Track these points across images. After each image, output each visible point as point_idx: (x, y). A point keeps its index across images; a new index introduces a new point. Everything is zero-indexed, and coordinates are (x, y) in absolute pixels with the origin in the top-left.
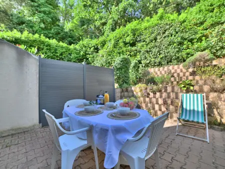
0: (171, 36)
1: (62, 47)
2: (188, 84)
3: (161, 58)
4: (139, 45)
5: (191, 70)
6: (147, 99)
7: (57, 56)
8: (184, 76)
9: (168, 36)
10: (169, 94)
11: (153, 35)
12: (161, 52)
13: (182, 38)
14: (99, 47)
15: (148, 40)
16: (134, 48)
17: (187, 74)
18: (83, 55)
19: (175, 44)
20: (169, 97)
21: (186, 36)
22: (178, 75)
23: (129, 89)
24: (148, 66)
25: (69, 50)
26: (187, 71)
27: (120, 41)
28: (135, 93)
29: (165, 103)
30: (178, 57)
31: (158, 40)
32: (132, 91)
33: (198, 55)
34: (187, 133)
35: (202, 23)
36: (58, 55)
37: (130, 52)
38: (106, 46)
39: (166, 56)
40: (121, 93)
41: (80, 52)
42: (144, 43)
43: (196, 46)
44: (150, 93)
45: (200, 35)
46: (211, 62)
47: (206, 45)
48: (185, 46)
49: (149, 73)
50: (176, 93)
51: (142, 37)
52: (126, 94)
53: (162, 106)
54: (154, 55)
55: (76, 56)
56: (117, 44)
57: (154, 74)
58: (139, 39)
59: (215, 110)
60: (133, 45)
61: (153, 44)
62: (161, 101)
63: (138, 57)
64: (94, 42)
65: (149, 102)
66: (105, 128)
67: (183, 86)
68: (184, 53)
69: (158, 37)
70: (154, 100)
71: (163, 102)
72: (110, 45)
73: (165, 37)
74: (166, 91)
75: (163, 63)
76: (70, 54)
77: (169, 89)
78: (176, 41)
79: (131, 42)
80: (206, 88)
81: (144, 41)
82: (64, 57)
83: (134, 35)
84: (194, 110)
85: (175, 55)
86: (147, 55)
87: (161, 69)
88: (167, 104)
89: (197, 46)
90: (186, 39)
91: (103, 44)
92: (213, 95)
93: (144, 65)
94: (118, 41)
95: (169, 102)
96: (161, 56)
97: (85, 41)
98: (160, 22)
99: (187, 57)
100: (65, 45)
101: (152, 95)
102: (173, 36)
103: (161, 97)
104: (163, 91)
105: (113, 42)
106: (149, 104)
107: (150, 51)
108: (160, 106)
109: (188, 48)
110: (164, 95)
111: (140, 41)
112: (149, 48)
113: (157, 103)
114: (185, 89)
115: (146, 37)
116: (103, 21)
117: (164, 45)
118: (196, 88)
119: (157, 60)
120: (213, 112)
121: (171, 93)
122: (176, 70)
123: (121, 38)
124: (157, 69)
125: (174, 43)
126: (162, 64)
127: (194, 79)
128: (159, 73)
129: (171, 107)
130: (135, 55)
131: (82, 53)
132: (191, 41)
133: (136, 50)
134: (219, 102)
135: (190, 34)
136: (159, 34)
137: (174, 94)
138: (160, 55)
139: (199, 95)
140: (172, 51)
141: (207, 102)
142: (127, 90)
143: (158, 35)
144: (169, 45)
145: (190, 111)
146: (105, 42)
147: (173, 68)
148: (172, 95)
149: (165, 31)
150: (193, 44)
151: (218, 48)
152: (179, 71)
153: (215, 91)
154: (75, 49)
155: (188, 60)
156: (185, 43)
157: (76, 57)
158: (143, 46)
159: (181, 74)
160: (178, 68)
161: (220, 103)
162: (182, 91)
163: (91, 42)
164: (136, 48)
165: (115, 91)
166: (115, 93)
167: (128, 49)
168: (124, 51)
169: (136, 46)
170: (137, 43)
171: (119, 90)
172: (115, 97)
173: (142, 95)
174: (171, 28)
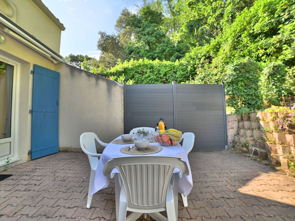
1: (166, 66)
7: (161, 78)
14: (211, 55)
18: (191, 71)
23: (253, 115)
25: (174, 67)
36: (162, 76)
37: (266, 49)
38: (221, 50)
41: (187, 67)
55: (182, 73)
56: (237, 42)
76: (175, 73)
82: (169, 77)
91: (217, 49)
97: (193, 52)
100: (169, 63)
131: (189, 68)
146: (220, 46)
154: (181, 65)
157: (183, 75)
163: (201, 51)
164: (279, 36)
165: (227, 119)
166: (227, 122)
167: (260, 44)
168: (253, 50)
169: (279, 34)
170: (280, 26)
171: (235, 117)
172: (227, 128)
173: (276, 127)
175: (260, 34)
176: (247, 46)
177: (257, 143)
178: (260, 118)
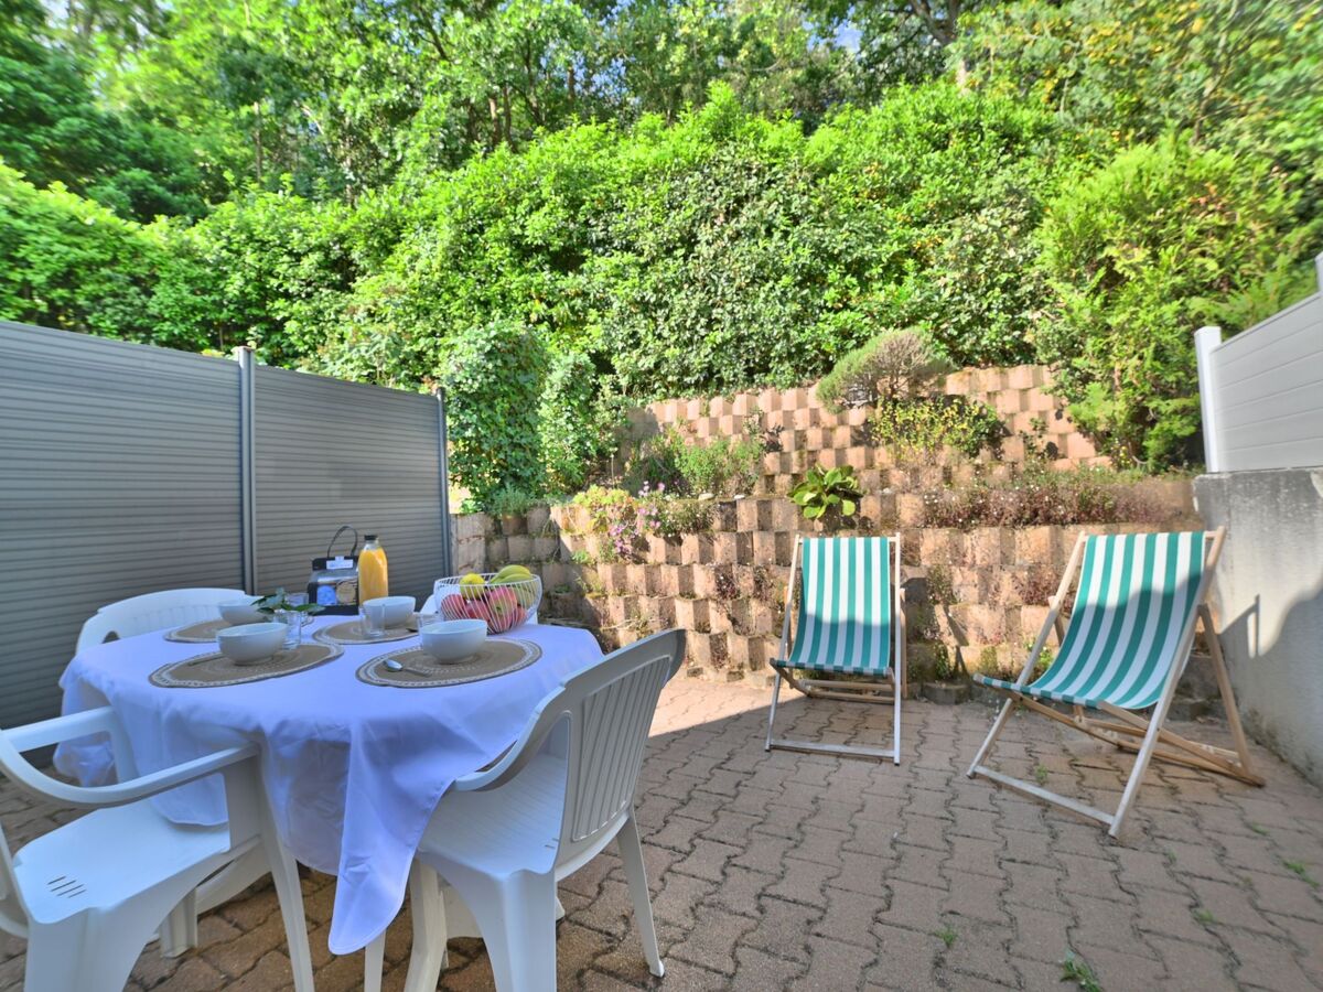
0: (769, 234)
1: (74, 229)
2: (833, 491)
3: (718, 348)
4: (601, 265)
5: (856, 416)
6: (635, 574)
7: (26, 289)
8: (827, 444)
9: (754, 233)
10: (743, 539)
11: (678, 219)
12: (716, 313)
13: (819, 251)
14: (355, 255)
15: (647, 242)
16: (571, 282)
17: (842, 435)
18: (243, 302)
19: (786, 280)
20: (744, 557)
21: (837, 241)
22: (801, 438)
23: (536, 516)
24: (645, 387)
25: (136, 252)
26: (842, 422)
27: (489, 233)
28: (566, 539)
29: (726, 587)
30: (800, 348)
31: (702, 249)
32: (553, 531)
33: (884, 341)
34: (819, 735)
35: (903, 192)
36: (39, 279)
37: (550, 305)
38: (401, 255)
39: (741, 339)
40: (488, 541)
41: (223, 276)
42: (630, 257)
43: (880, 295)
44: (650, 538)
45: (896, 248)
46: (941, 383)
47: (917, 297)
48: (830, 294)
49: (651, 426)
50: (778, 535)
51: (620, 223)
52: (517, 544)
53: (712, 604)
54: (681, 327)
55: (191, 299)
56: (468, 246)
57: (682, 432)
58: (597, 233)
59: (939, 610)
60: (567, 260)
61: (672, 267)
62: (703, 582)
63: (595, 335)
64: (326, 219)
65: (643, 588)
66: (332, 736)
67: (809, 496)
68: (825, 329)
69: (704, 233)
70: (670, 577)
71: (713, 585)
72: (425, 251)
73: (738, 235)
74: (730, 523)
75: (727, 374)
76: (145, 285)
77: (747, 515)
78: (788, 261)
79: (557, 244)
80: (909, 508)
81: (628, 247)
82: (96, 299)
83: (574, 204)
84: (851, 623)
85: (787, 336)
86: (641, 323)
87: (717, 403)
88: (735, 594)
89: (881, 297)
90: (834, 258)
91: (387, 237)
92: (933, 541)
93: (624, 382)
94: (481, 230)
95: (745, 583)
96: (718, 336)
97: (261, 208)
98: (712, 151)
99: (842, 351)
100: (92, 212)
101: (658, 546)
102: (777, 235)
103: (705, 557)
104: (717, 524)
105: (445, 233)
106: (643, 601)
107: (660, 305)
108: (700, 605)
109: (846, 307)
110: (723, 546)
111: (605, 242)
112: (656, 290)
113: (687, 593)
114: (820, 512)
115: (639, 223)
116: (392, 94)
117: (730, 280)
118: (871, 507)
119: (696, 360)
120: (930, 620)
121: (756, 537)
122: (788, 415)
123: (497, 215)
124: (693, 405)
125: (780, 272)
126: (721, 382)
127: (870, 465)
128: (703, 427)
129: (756, 609)
130: (577, 322)
131: (234, 285)
132: (858, 268)
133: (585, 295)
134: (956, 570)
135: (853, 239)
136: (706, 216)
137: (770, 540)
138: (709, 327)
139: (876, 541)
140: (771, 309)
141: (912, 573)
142: (522, 526)
143: (704, 218)
144: (758, 279)
145: (834, 626)
146: (398, 231)
147: (776, 405)
148: (762, 547)
149: (740, 201)
150: (865, 284)
151: (965, 318)
152: (801, 420)
153: (943, 523)
154: (184, 251)
155: (841, 366)
156: (833, 276)
157: (194, 309)
158: (620, 273)
159: (814, 437)
160: (801, 404)
161: (958, 580)
162: (804, 527)
163: (303, 219)
164: (582, 279)
165: (453, 531)
166: (454, 541)
167: (536, 281)
168: (515, 294)
169: (581, 272)
170: (586, 252)
171: (477, 524)
172: (454, 564)
173: (606, 548)
174: (768, 194)
175: (538, 249)
176: (499, 274)
177: (559, 605)
178: (560, 523)
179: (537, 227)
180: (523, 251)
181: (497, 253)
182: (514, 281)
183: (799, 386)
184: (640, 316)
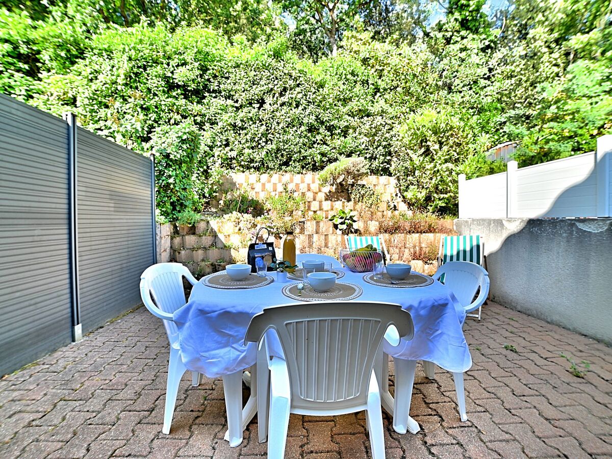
0: (297, 106)
4: (214, 104)
9: (291, 105)
11: (256, 90)
12: (270, 137)
13: (317, 118)
15: (241, 98)
16: (195, 108)
19: (303, 128)
21: (325, 117)
30: (305, 158)
31: (266, 106)
37: (183, 117)
39: (279, 150)
42: (230, 102)
45: (346, 124)
47: (354, 145)
48: (319, 137)
49: (232, 184)
51: (226, 86)
54: (252, 140)
57: (248, 188)
58: (213, 86)
60: (198, 94)
68: (316, 152)
69: (269, 100)
73: (283, 104)
75: (270, 165)
79: (192, 87)
81: (229, 97)
83: (204, 69)
85: (300, 152)
86: (231, 135)
87: (265, 177)
89: (339, 142)
90: (322, 123)
93: (219, 162)
96: (269, 147)
98: (274, 63)
102: (300, 108)
107: (243, 128)
109: (325, 143)
111: (217, 92)
112: (242, 121)
115: (237, 87)
117: (278, 123)
119: (258, 156)
122: (298, 186)
124: (253, 177)
125: (301, 124)
126: (267, 168)
128: (258, 187)
132: (330, 129)
133: (203, 115)
135: (331, 117)
138: (266, 142)
140: (294, 139)
144: (290, 125)
147: (292, 181)
149: (285, 89)
150: (333, 136)
158: (224, 110)
160: (303, 182)
164: (202, 107)
167: (177, 103)
170: (207, 94)
174: (298, 89)
179: (181, 75)
180: (171, 86)
181: (154, 83)
182: (164, 100)
183: (302, 173)
184: (232, 132)
